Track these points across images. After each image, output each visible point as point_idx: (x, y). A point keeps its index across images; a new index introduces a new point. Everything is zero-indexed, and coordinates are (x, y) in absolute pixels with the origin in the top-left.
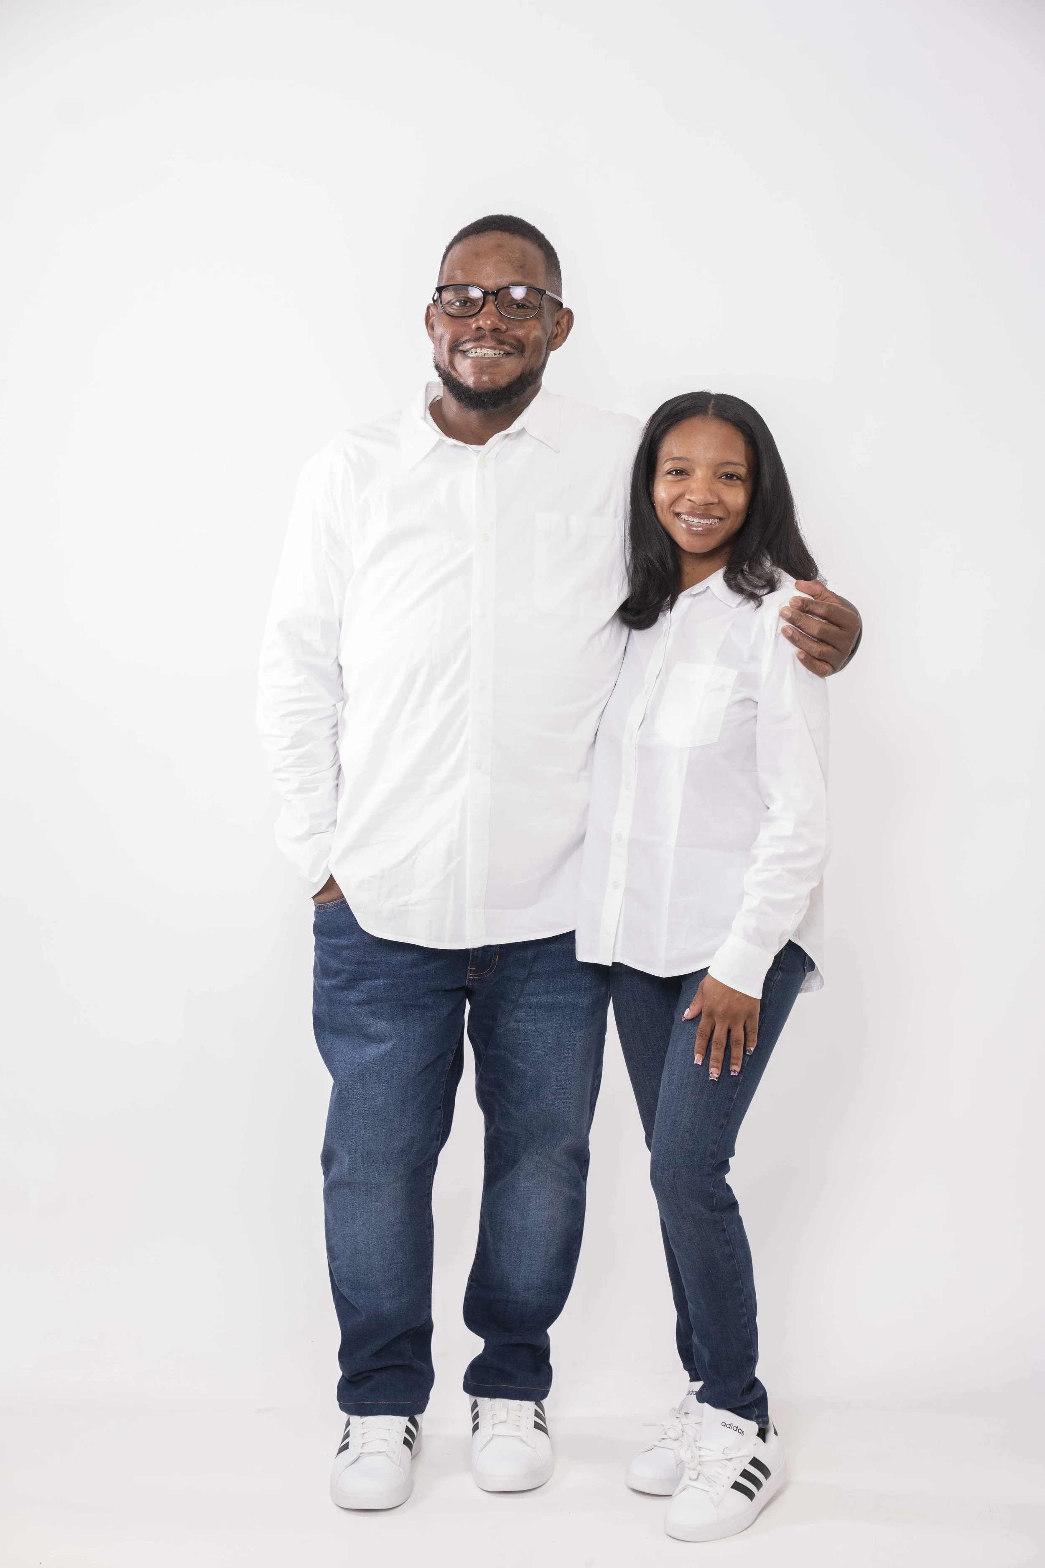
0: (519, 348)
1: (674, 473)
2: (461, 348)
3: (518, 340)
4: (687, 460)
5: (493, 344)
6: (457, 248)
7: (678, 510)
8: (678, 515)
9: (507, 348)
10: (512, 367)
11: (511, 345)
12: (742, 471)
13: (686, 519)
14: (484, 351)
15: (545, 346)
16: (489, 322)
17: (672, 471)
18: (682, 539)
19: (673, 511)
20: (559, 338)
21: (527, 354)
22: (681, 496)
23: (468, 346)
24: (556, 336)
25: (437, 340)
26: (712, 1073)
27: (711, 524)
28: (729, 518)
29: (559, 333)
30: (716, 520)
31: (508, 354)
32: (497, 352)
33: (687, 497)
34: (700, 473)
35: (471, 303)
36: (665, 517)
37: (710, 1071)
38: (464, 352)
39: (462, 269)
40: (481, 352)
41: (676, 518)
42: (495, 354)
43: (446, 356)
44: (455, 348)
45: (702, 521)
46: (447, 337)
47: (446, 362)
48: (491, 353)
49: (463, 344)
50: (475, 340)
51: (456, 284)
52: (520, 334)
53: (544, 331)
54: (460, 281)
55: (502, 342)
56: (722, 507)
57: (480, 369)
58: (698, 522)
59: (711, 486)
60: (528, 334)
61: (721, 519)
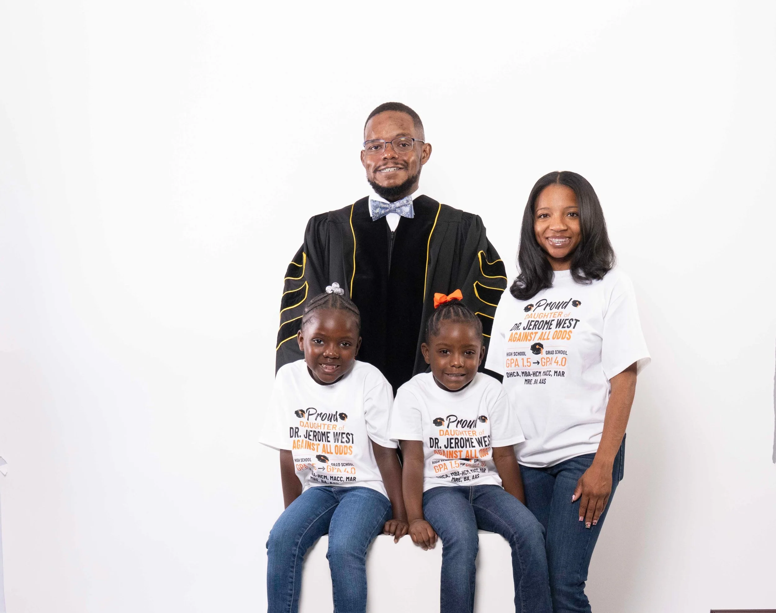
0: (406, 165)
2: (379, 169)
3: (405, 161)
4: (548, 209)
5: (392, 165)
6: (370, 121)
7: (547, 236)
8: (547, 238)
9: (400, 166)
10: (402, 177)
11: (401, 164)
12: (578, 210)
13: (552, 240)
14: (389, 169)
15: (419, 163)
16: (389, 155)
18: (551, 251)
19: (545, 237)
20: (425, 158)
21: (410, 169)
22: (548, 228)
23: (382, 168)
24: (424, 157)
25: (368, 167)
26: (587, 525)
27: (565, 241)
28: (573, 237)
29: (426, 156)
30: (567, 239)
31: (400, 169)
33: (551, 228)
35: (380, 147)
36: (542, 240)
37: (586, 524)
38: (380, 171)
39: (373, 131)
41: (547, 241)
42: (394, 170)
43: (372, 174)
44: (376, 169)
45: (560, 240)
46: (373, 164)
47: (373, 177)
48: (393, 169)
49: (379, 167)
50: (385, 165)
51: (372, 139)
52: (405, 158)
53: (417, 156)
54: (374, 137)
55: (397, 164)
56: (569, 231)
57: (389, 177)
58: (558, 242)
59: (562, 221)
60: (410, 158)
61: (570, 238)
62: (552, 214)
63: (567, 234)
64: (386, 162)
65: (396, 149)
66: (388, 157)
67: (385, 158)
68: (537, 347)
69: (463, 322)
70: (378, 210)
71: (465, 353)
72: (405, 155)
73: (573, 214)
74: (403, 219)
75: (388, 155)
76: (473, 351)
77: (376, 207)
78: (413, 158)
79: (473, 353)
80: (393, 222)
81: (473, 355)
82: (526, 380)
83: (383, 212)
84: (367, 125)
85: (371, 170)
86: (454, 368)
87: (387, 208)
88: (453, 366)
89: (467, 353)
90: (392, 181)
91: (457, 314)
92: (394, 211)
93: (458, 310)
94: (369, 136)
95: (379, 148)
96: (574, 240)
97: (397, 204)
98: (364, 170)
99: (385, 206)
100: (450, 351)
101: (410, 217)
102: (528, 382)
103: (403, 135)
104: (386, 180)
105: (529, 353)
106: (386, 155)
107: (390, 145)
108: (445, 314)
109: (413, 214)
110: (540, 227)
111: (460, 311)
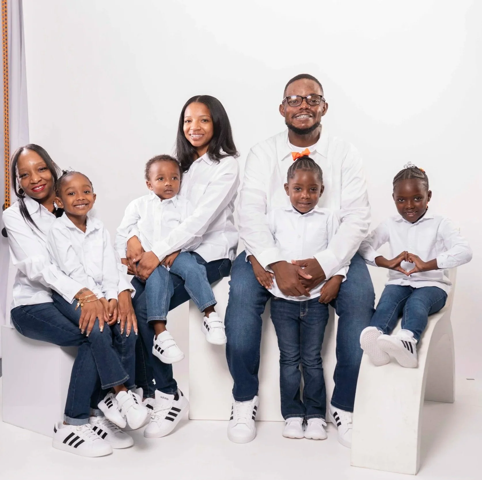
1: (187, 122)
7: (190, 133)
12: (208, 118)
16: (304, 106)
17: (187, 121)
28: (206, 134)
34: (194, 121)
42: (307, 117)
45: (197, 136)
69: (309, 170)
71: (311, 190)
76: (316, 189)
79: (316, 190)
81: (317, 191)
86: (304, 199)
88: (303, 198)
89: (312, 189)
91: (306, 165)
93: (307, 163)
100: (301, 189)
108: (298, 166)
111: (308, 163)
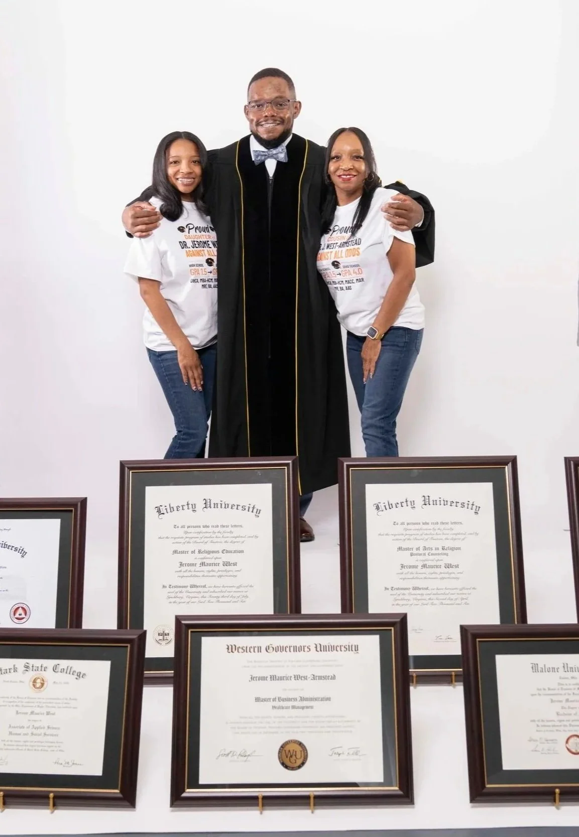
0: (282, 121)
2: (261, 124)
3: (281, 118)
6: (253, 84)
8: (177, 179)
9: (278, 122)
10: (280, 129)
11: (279, 121)
13: (181, 180)
14: (269, 125)
15: (292, 118)
18: (181, 188)
19: (176, 177)
21: (285, 124)
22: (178, 171)
23: (263, 123)
24: (296, 113)
25: (251, 121)
29: (297, 111)
30: (192, 179)
31: (278, 124)
32: (274, 124)
33: (181, 171)
36: (174, 180)
38: (262, 125)
39: (256, 93)
40: (268, 126)
43: (255, 127)
44: (258, 124)
46: (255, 120)
47: (255, 129)
48: (272, 125)
49: (261, 122)
50: (265, 121)
51: (255, 99)
52: (282, 115)
53: (291, 113)
54: (256, 97)
55: (275, 121)
56: (194, 174)
57: (268, 131)
58: (186, 181)
59: (189, 166)
60: (285, 115)
61: (194, 178)
62: (181, 161)
63: (193, 176)
64: (267, 118)
65: (274, 108)
66: (268, 116)
67: (266, 116)
68: (210, 261)
70: (259, 158)
72: (282, 112)
73: (196, 161)
74: (279, 164)
75: (268, 114)
77: (257, 156)
78: (287, 116)
80: (271, 167)
82: (203, 286)
83: (263, 158)
84: (251, 87)
85: (254, 123)
87: (266, 155)
90: (271, 134)
92: (272, 157)
94: (252, 97)
95: (261, 107)
96: (197, 181)
97: (274, 151)
98: (248, 123)
99: (264, 154)
101: (284, 161)
102: (204, 286)
103: (281, 97)
104: (267, 133)
105: (206, 265)
106: (266, 114)
107: (270, 105)
109: (287, 159)
110: (171, 171)
